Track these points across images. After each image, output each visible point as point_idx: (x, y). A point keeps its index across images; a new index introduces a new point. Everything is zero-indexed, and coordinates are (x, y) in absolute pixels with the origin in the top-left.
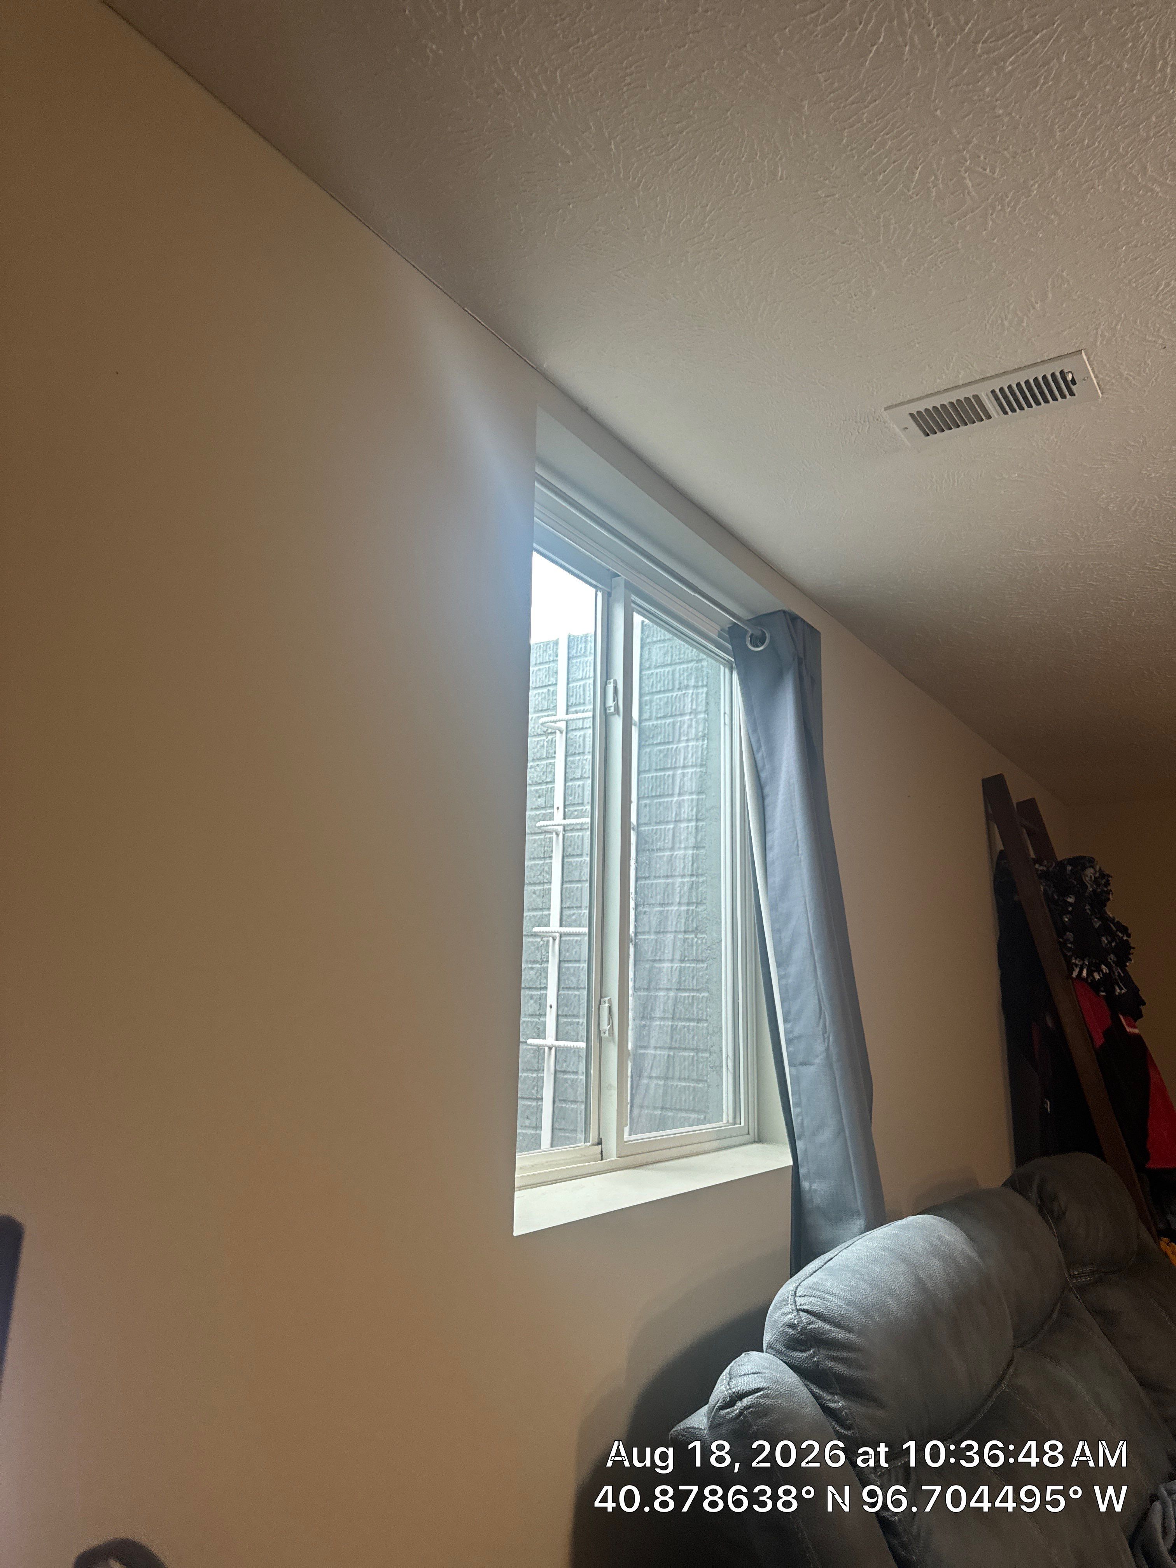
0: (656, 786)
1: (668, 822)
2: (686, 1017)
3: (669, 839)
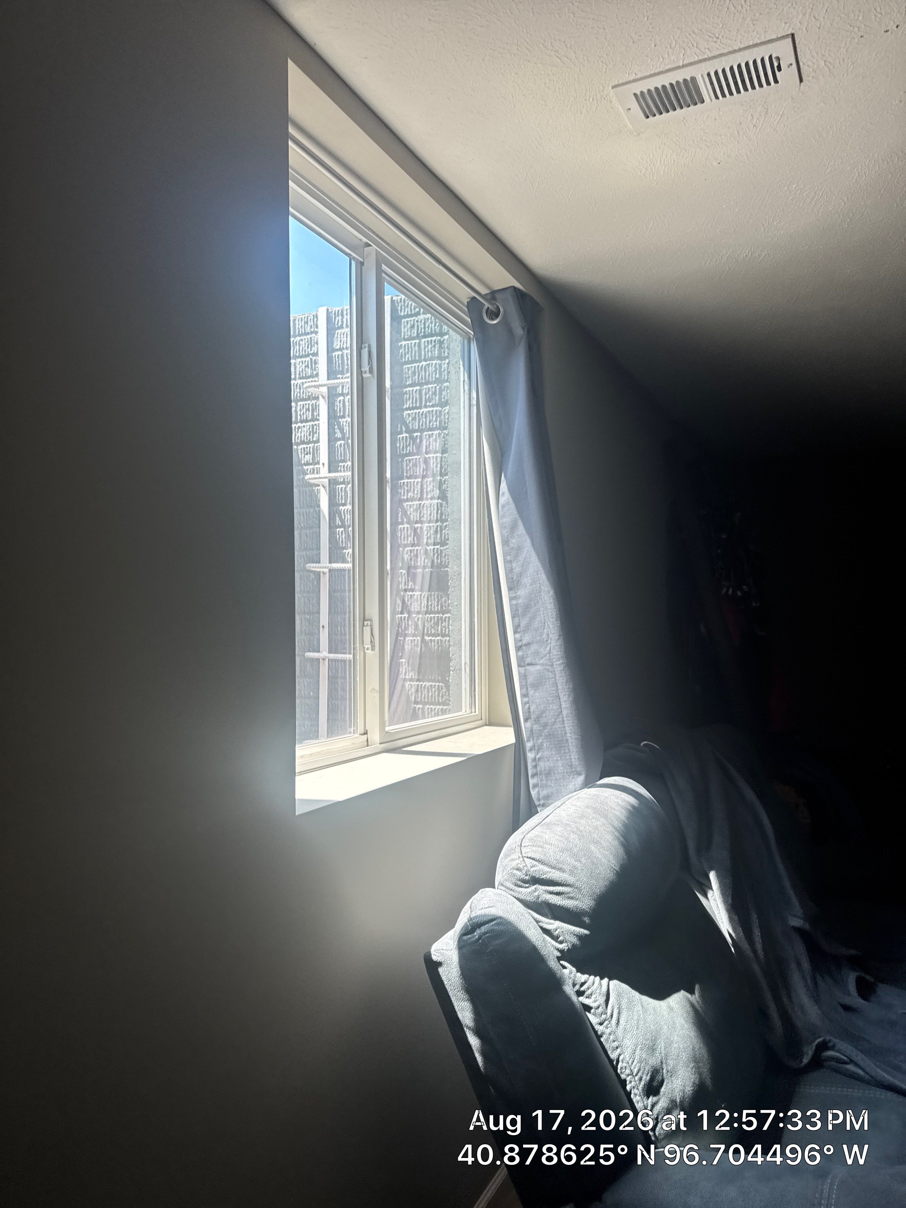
0: (406, 445)
1: (416, 477)
2: (433, 632)
3: (417, 491)
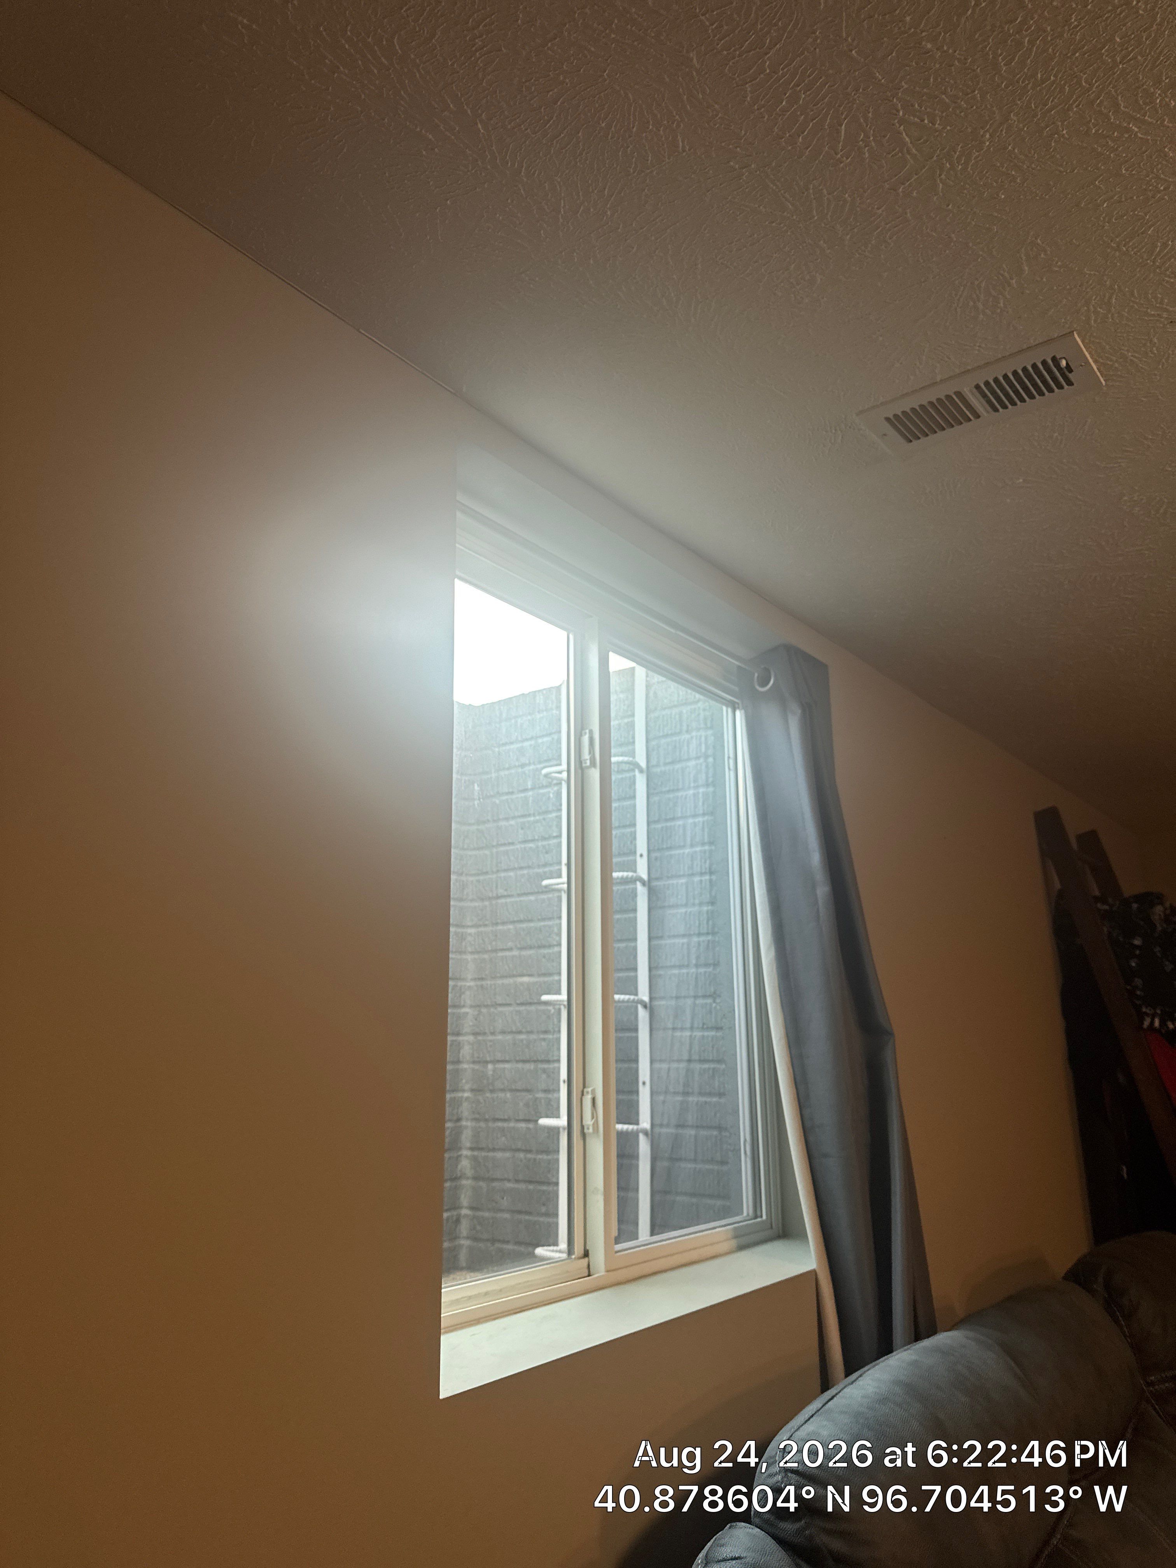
1: (680, 877)
3: (681, 895)
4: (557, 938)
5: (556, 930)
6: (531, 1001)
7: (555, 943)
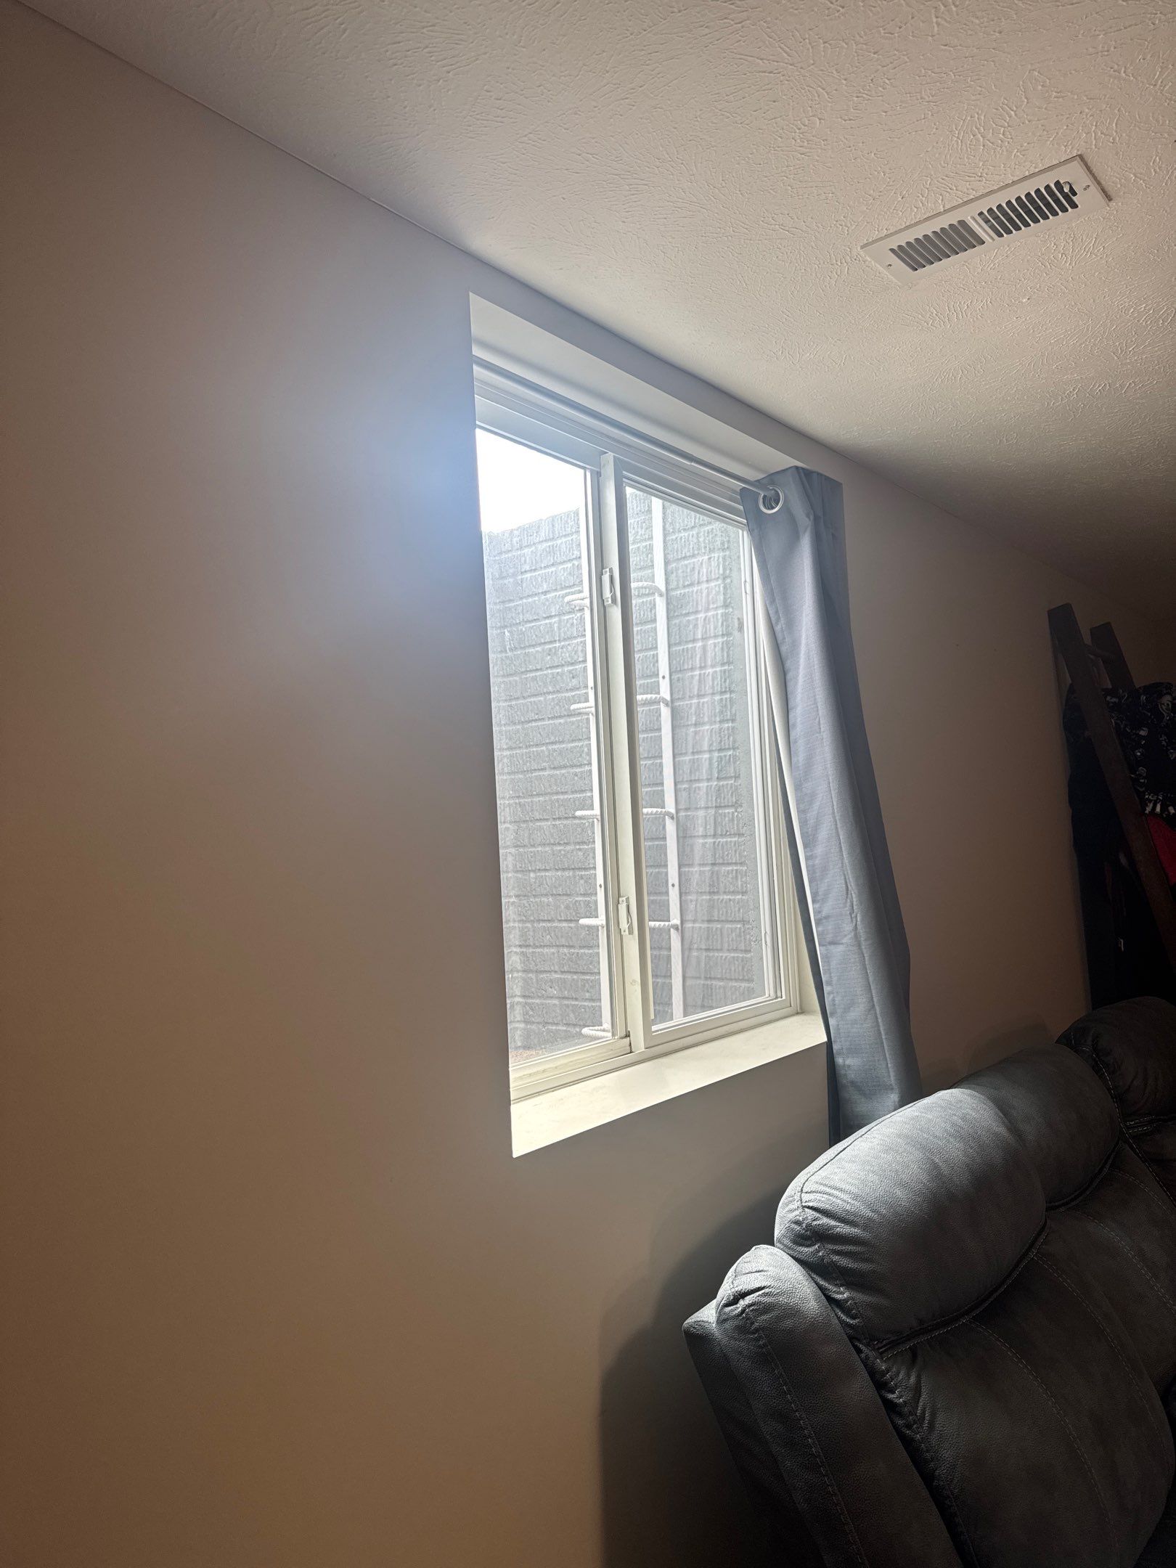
4: (588, 758)
5: (586, 749)
6: (566, 815)
7: (586, 762)
